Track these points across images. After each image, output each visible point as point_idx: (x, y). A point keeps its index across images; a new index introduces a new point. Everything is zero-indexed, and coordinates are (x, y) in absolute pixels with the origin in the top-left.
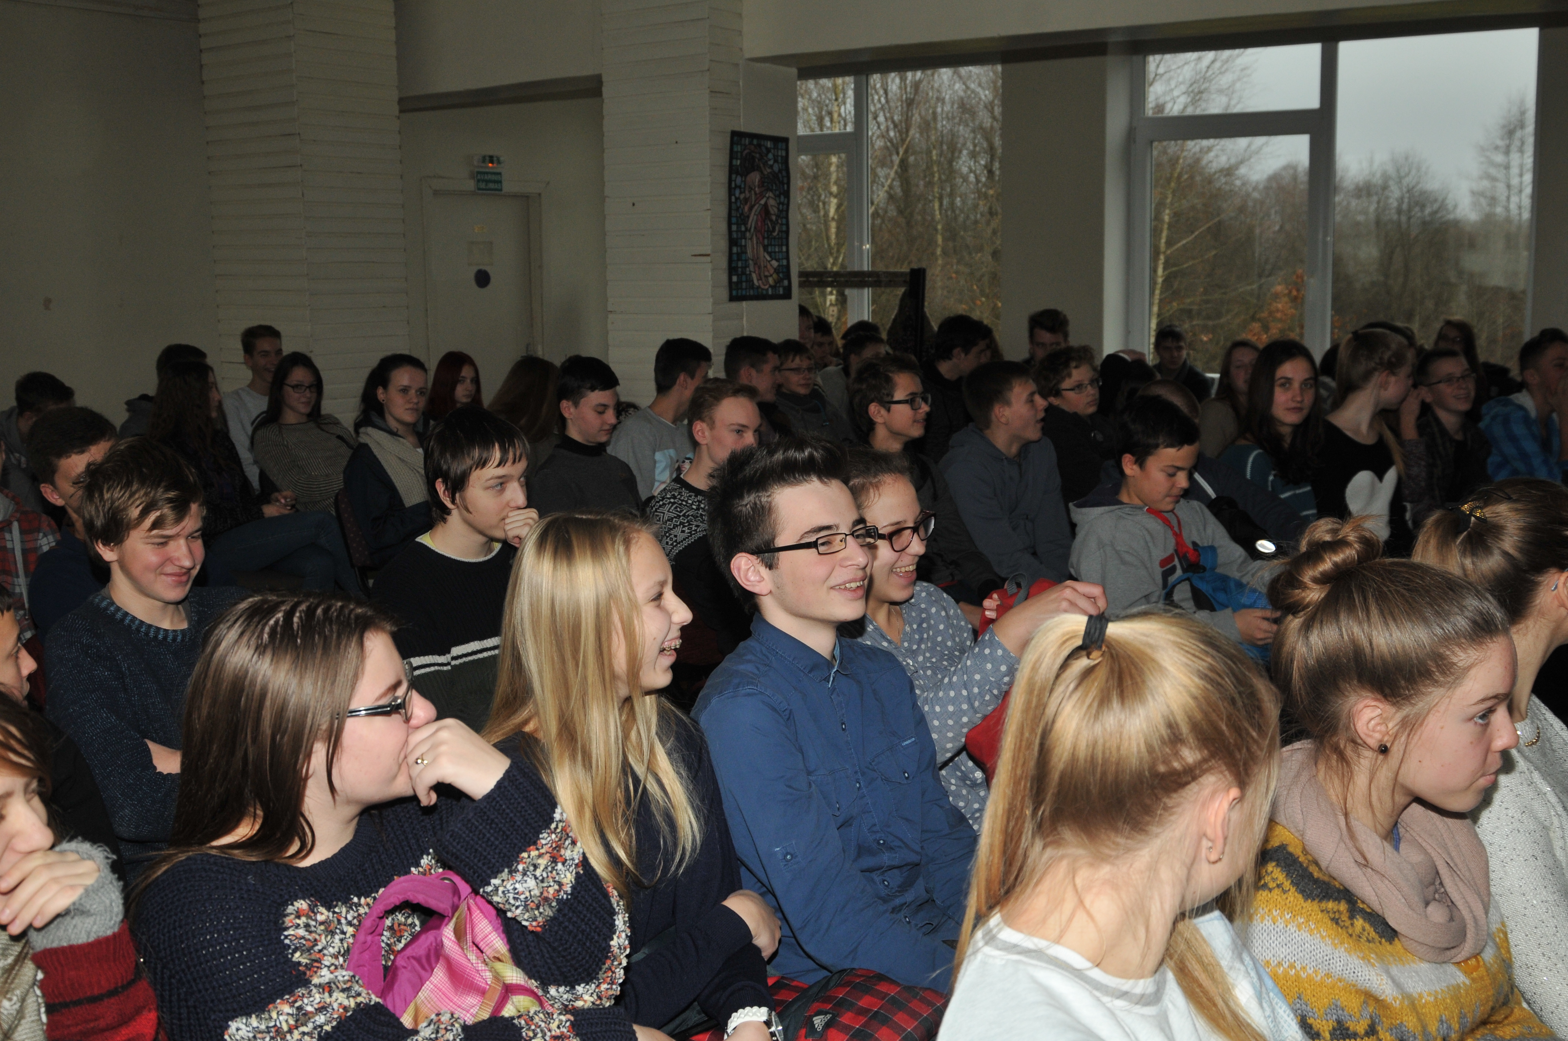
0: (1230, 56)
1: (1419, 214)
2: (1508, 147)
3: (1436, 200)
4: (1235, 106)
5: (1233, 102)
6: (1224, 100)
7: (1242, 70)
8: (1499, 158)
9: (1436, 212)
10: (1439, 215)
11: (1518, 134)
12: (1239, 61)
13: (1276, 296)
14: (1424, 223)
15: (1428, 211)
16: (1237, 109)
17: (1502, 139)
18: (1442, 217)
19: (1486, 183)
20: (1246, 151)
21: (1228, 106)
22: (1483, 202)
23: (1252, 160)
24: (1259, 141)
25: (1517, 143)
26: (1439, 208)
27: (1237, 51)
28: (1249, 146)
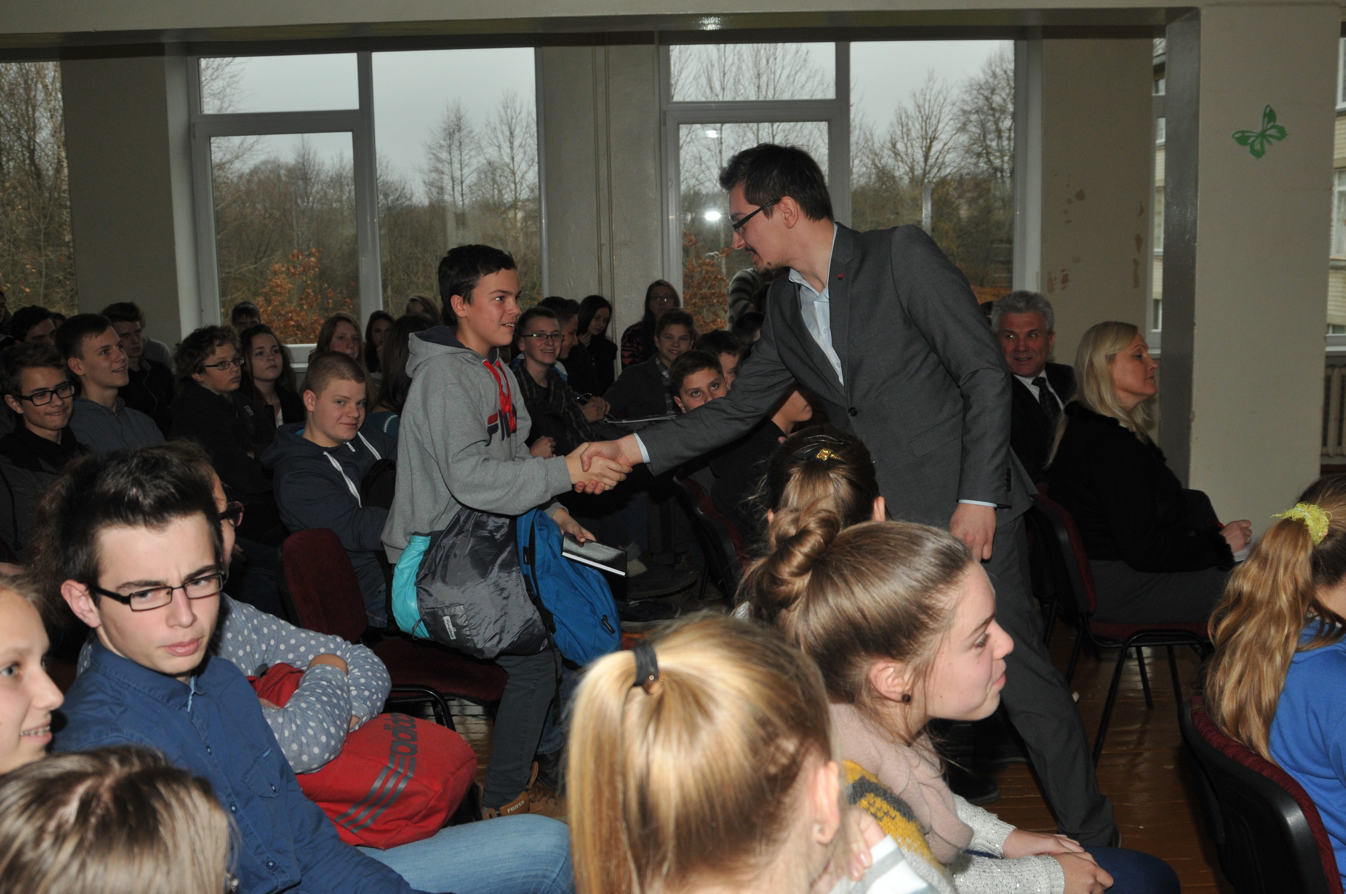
0: (219, 65)
1: (384, 202)
2: (450, 146)
3: (396, 190)
4: (227, 109)
5: (225, 105)
6: (217, 103)
7: (231, 77)
8: (444, 155)
9: (397, 199)
10: (399, 202)
11: (457, 136)
12: (228, 69)
13: (275, 273)
14: (389, 208)
15: (391, 198)
16: (230, 111)
17: (444, 140)
18: (401, 204)
19: (434, 175)
20: (239, 147)
21: (221, 109)
22: (434, 190)
23: (245, 156)
24: (251, 139)
25: (457, 143)
26: (400, 196)
27: (227, 60)
28: (242, 144)
